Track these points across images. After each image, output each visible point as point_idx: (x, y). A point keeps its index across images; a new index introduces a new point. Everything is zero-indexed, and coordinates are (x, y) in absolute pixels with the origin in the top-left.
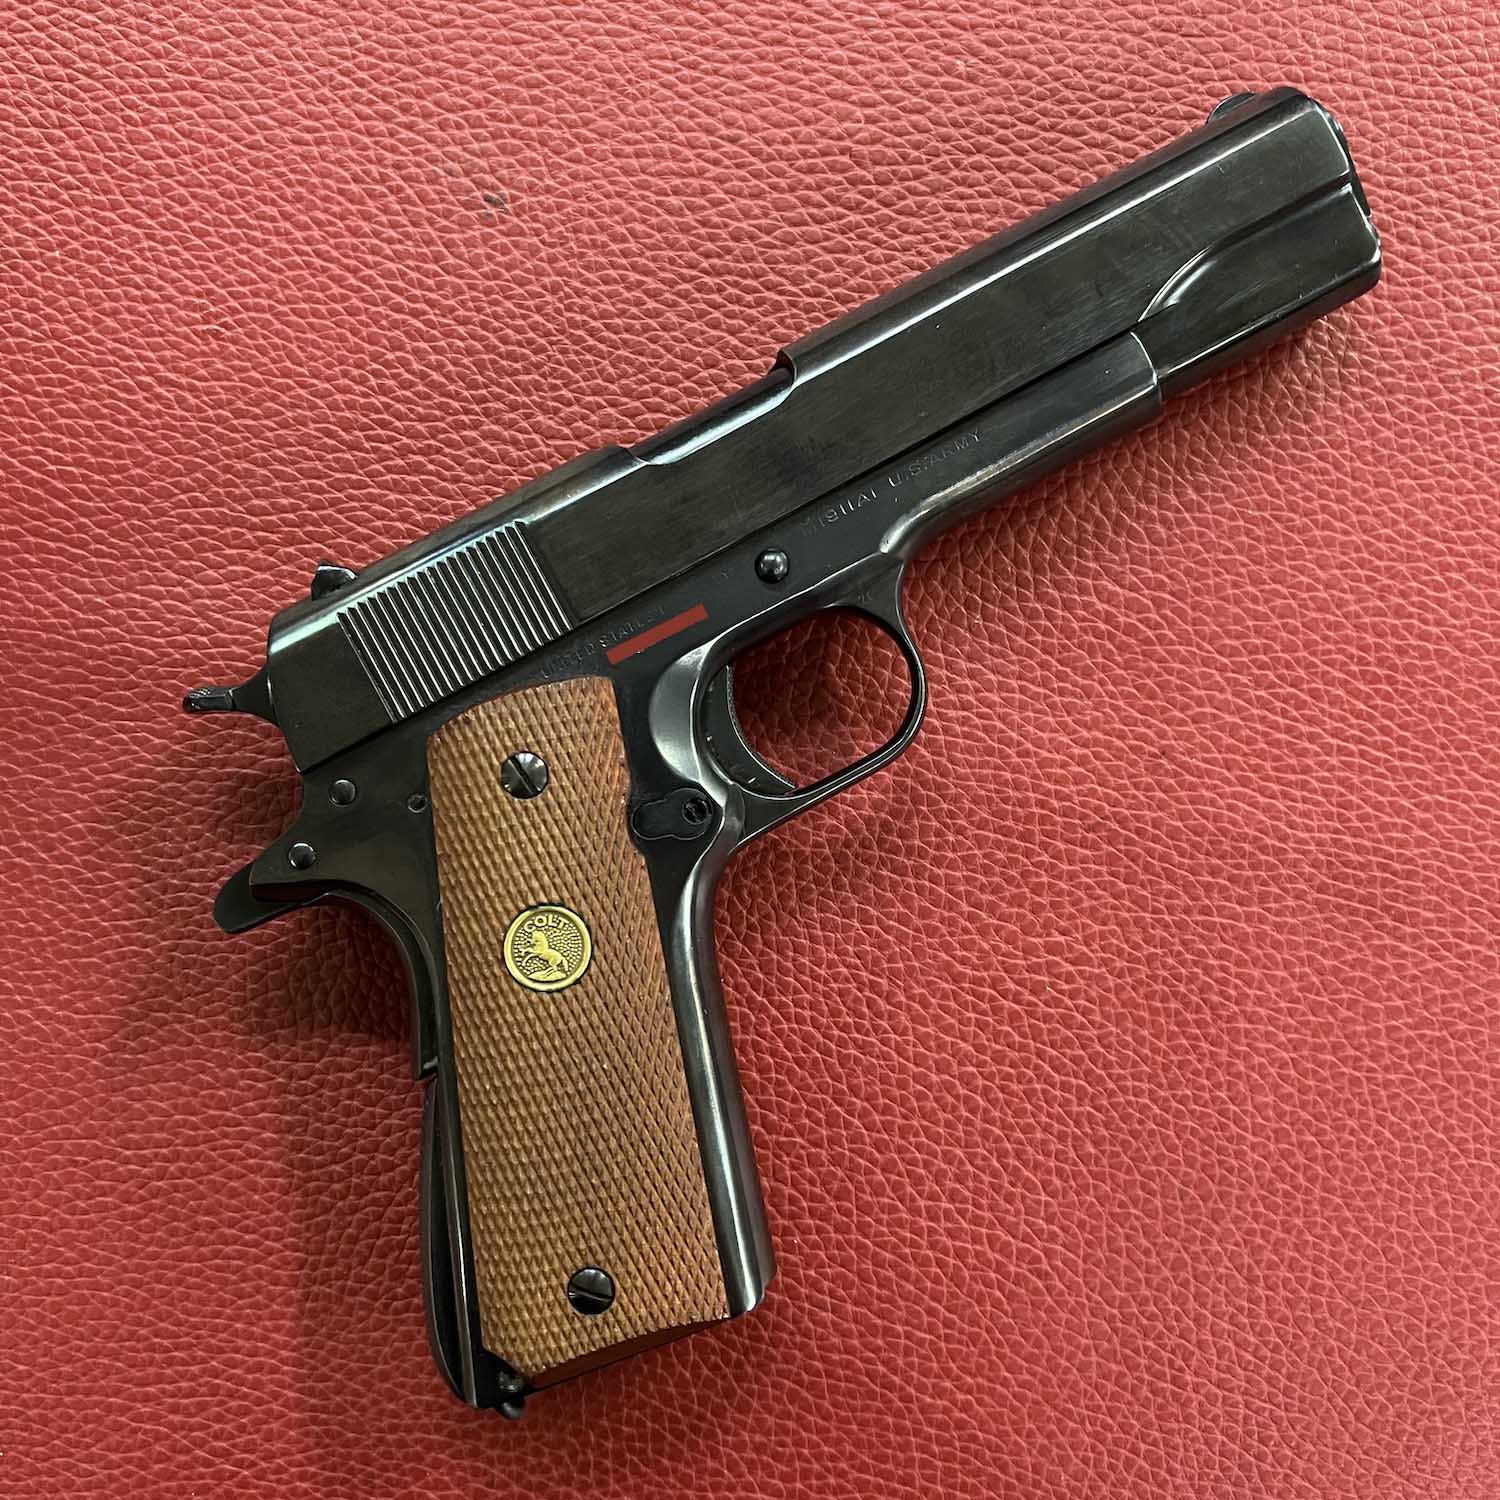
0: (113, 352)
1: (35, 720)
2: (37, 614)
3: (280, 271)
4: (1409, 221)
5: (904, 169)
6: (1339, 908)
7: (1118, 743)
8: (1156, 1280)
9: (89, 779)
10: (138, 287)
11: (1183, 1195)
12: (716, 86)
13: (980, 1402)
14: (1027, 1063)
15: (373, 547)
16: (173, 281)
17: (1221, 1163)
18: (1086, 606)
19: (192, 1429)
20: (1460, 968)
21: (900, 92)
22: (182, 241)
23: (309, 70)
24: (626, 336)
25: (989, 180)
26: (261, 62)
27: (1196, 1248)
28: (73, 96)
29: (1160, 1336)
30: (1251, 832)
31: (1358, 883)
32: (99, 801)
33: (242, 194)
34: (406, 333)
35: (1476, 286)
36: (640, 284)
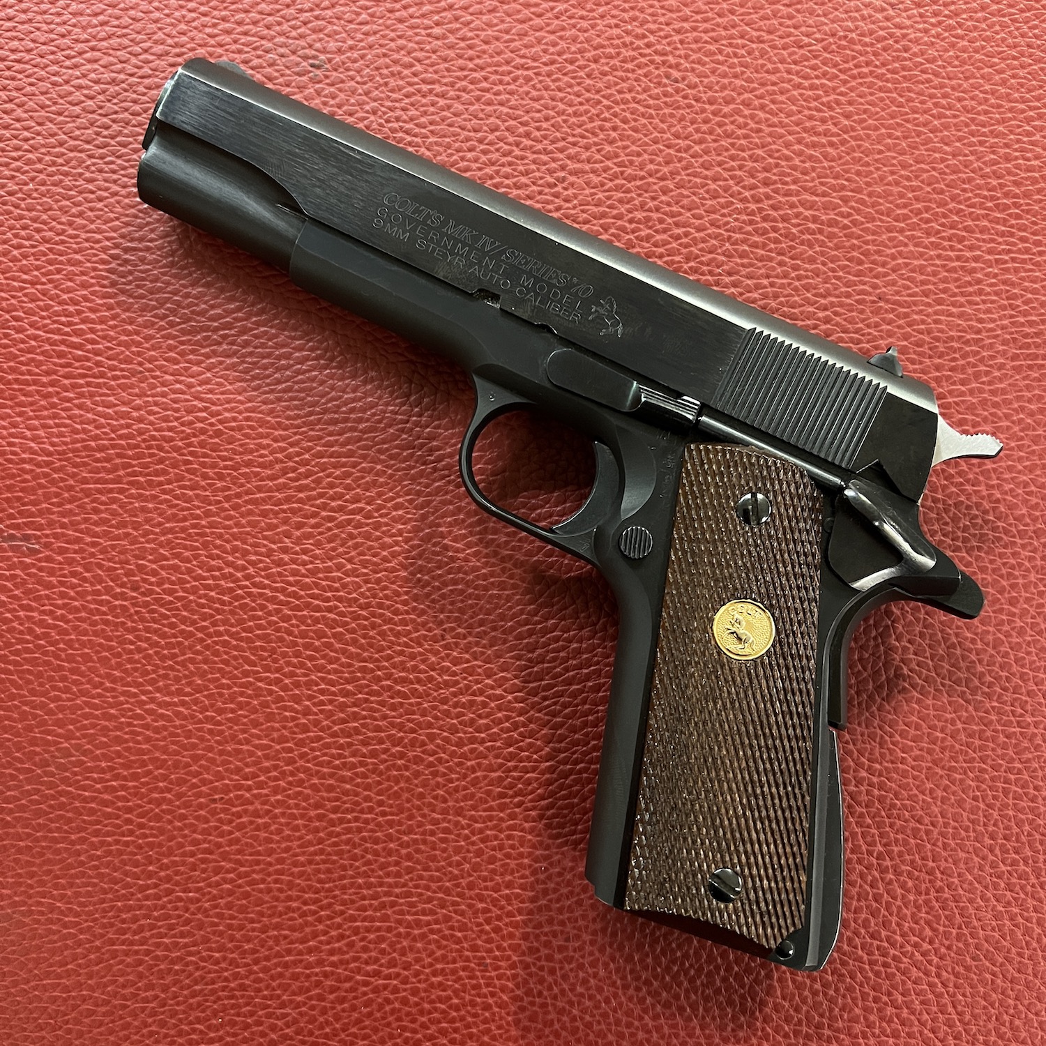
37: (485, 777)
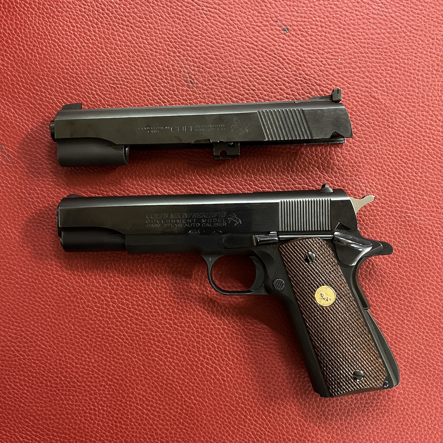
37: (88, 320)
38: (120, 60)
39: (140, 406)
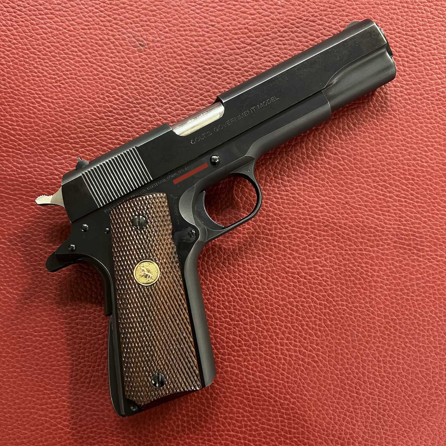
0: (28, 92)
1: (6, 203)
2: (6, 171)
3: (79, 67)
4: (413, 45)
5: (264, 33)
6: (400, 248)
7: (333, 200)
8: (350, 362)
9: (23, 220)
10: (36, 73)
11: (357, 336)
12: (207, 10)
13: (298, 401)
14: (308, 297)
15: (107, 148)
16: (46, 71)
17: (368, 326)
18: (322, 160)
19: (57, 418)
20: (437, 265)
21: (262, 11)
22: (49, 59)
23: (86, 8)
24: (182, 83)
25: (289, 36)
26: (72, 6)
27: (362, 352)
28: (15, 17)
29: (352, 379)
30: (373, 226)
31: (406, 240)
32: (25, 226)
33: (67, 45)
34: (117, 84)
35: (433, 63)
36: (186, 68)
38: (53, 54)
39: (233, 431)
